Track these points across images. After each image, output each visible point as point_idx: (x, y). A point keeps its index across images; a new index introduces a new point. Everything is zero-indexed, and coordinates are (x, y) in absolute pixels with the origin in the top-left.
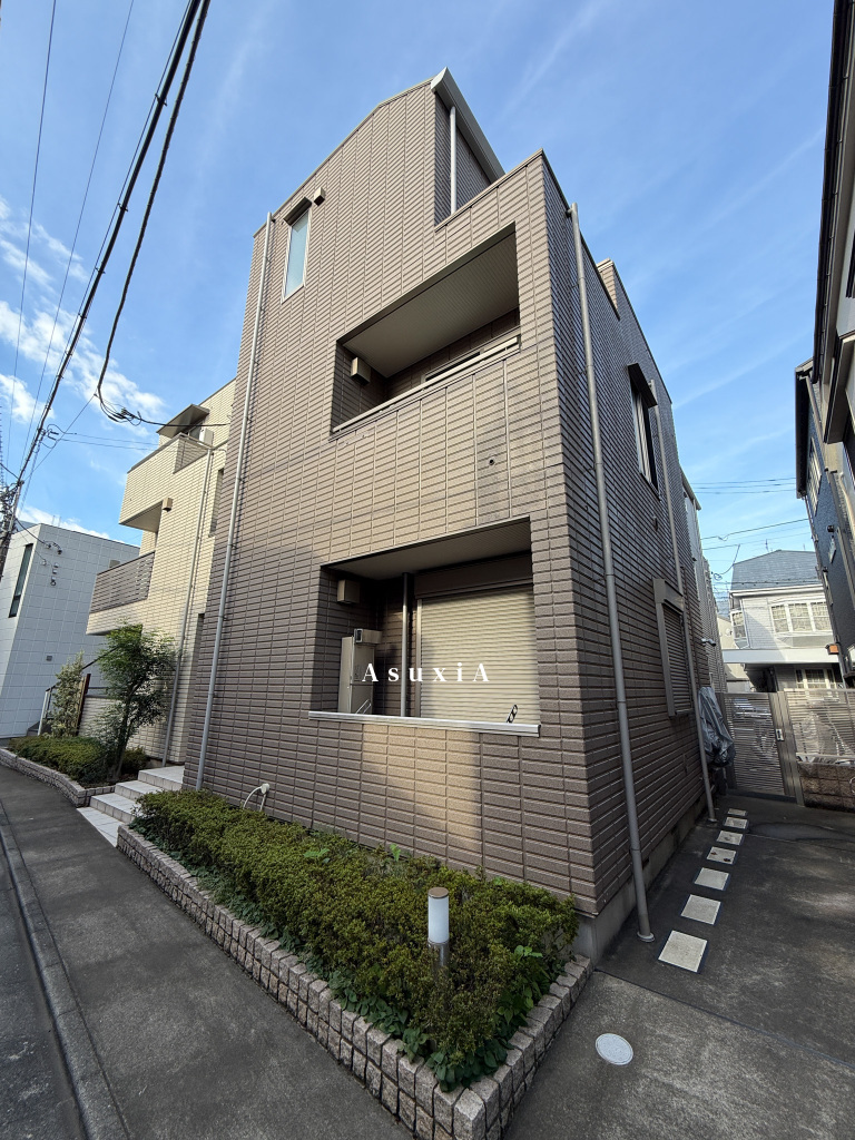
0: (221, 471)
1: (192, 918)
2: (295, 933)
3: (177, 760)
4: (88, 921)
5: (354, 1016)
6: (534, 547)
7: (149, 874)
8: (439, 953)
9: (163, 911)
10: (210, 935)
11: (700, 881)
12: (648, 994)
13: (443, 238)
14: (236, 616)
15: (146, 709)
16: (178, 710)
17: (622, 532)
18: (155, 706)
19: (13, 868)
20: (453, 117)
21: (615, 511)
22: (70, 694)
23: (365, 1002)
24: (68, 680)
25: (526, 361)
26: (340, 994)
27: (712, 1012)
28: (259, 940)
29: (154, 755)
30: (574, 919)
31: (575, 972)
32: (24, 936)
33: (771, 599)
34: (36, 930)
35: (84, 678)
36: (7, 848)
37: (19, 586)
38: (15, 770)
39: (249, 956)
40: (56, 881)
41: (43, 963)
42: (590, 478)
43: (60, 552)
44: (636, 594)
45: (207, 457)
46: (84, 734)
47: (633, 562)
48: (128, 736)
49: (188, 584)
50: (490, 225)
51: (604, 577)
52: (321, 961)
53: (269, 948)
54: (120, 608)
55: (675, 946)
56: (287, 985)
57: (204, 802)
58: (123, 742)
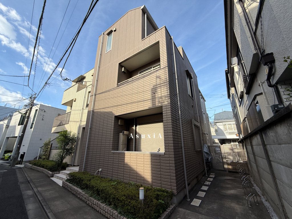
0: (89, 92)
1: (83, 201)
2: (109, 201)
3: (76, 165)
4: (58, 203)
5: (123, 217)
6: (163, 112)
7: (71, 192)
8: (142, 201)
9: (76, 200)
10: (88, 204)
11: (202, 189)
12: (188, 211)
13: (144, 42)
14: (93, 128)
15: (68, 152)
16: (77, 152)
17: (184, 109)
18: (70, 151)
19: (36, 192)
20: (146, 15)
21: (182, 104)
22: (47, 149)
23: (126, 214)
24: (46, 145)
25: (162, 71)
26: (120, 213)
27: (201, 213)
28: (100, 204)
29: (70, 164)
30: (171, 195)
31: (172, 207)
32: (41, 207)
33: (223, 123)
34: (45, 205)
35: (51, 144)
36: (33, 187)
37: (33, 120)
38: (31, 169)
39: (98, 208)
40: (47, 194)
41: (47, 212)
42: (176, 97)
43: (45, 111)
44: (187, 122)
45: (86, 88)
46: (51, 159)
47: (186, 115)
48: (64, 159)
49: (80, 120)
50: (154, 41)
51: (179, 119)
52: (115, 207)
53: (103, 205)
54: (61, 126)
55: (195, 202)
56: (107, 213)
57: (85, 174)
58: (62, 161)
